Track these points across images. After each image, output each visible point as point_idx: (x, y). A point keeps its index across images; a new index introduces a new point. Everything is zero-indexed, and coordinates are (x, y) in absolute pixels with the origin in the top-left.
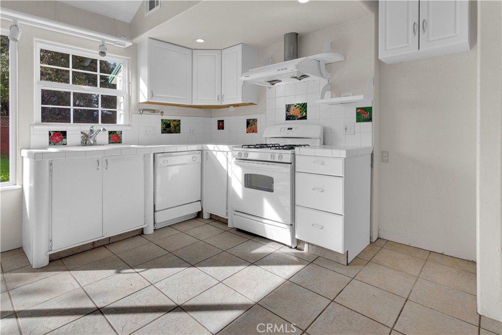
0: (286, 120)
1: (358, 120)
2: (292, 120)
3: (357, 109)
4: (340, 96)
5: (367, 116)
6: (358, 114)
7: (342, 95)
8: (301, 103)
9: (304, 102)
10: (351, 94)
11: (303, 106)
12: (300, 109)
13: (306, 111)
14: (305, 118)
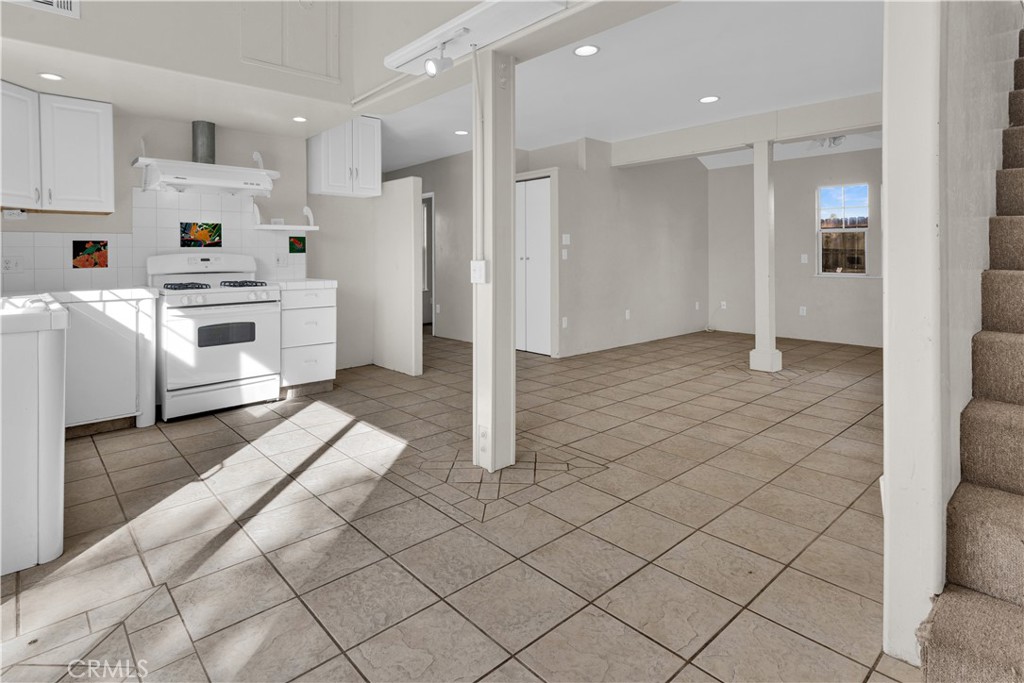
0: (182, 245)
1: (291, 251)
2: (194, 246)
3: (290, 238)
4: (269, 223)
5: (300, 246)
6: (291, 244)
7: (273, 220)
8: (210, 222)
9: (215, 222)
10: (282, 220)
11: (214, 228)
12: (210, 231)
13: (220, 236)
14: (218, 244)
